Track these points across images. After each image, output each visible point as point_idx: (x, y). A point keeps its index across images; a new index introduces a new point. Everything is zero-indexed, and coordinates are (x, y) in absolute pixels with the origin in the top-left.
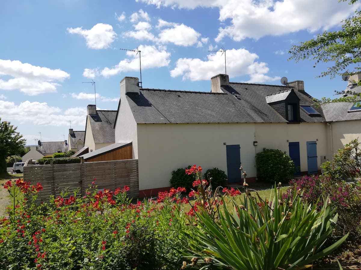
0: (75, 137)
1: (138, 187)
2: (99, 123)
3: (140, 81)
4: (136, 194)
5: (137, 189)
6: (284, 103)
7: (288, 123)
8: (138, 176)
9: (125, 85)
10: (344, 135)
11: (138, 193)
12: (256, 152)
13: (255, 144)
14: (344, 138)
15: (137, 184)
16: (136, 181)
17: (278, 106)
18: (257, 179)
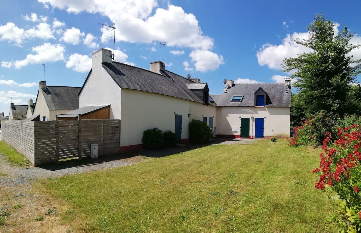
0: (15, 109)
1: (120, 144)
2: (50, 95)
3: (113, 54)
4: (118, 149)
5: (118, 145)
6: (203, 91)
7: (204, 104)
8: (120, 134)
9: (102, 55)
10: (229, 114)
11: (119, 149)
12: (189, 121)
13: (190, 116)
14: (228, 116)
15: (118, 141)
16: (118, 138)
17: (197, 92)
18: (188, 140)
